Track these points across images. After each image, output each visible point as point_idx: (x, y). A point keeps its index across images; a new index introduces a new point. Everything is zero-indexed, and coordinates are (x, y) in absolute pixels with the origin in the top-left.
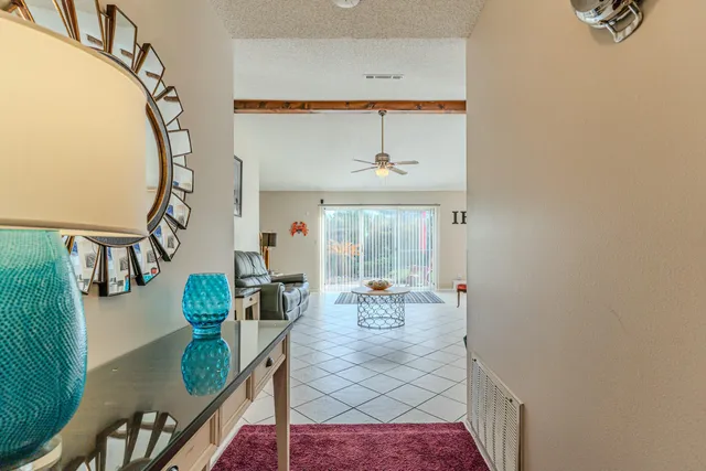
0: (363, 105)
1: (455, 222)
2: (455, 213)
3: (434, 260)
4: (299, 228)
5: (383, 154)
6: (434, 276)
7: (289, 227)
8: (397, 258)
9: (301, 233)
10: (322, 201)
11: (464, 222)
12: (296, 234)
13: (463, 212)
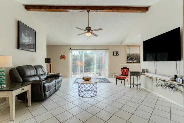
0: (81, 8)
1: (114, 55)
2: (114, 52)
3: (107, 67)
4: (63, 57)
5: (88, 27)
6: (107, 72)
7: (59, 57)
8: (95, 66)
9: (64, 59)
10: (70, 48)
11: (116, 55)
12: (62, 59)
13: (116, 52)
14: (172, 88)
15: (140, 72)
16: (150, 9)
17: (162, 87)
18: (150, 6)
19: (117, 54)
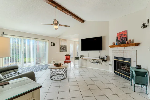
0: (51, 1)
1: (52, 45)
2: (52, 43)
10: (3, 33)
13: (54, 43)
14: (98, 62)
15: (79, 57)
16: (85, 22)
17: (93, 63)
18: (85, 21)
19: (54, 45)
